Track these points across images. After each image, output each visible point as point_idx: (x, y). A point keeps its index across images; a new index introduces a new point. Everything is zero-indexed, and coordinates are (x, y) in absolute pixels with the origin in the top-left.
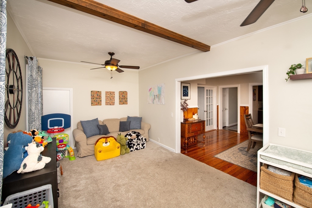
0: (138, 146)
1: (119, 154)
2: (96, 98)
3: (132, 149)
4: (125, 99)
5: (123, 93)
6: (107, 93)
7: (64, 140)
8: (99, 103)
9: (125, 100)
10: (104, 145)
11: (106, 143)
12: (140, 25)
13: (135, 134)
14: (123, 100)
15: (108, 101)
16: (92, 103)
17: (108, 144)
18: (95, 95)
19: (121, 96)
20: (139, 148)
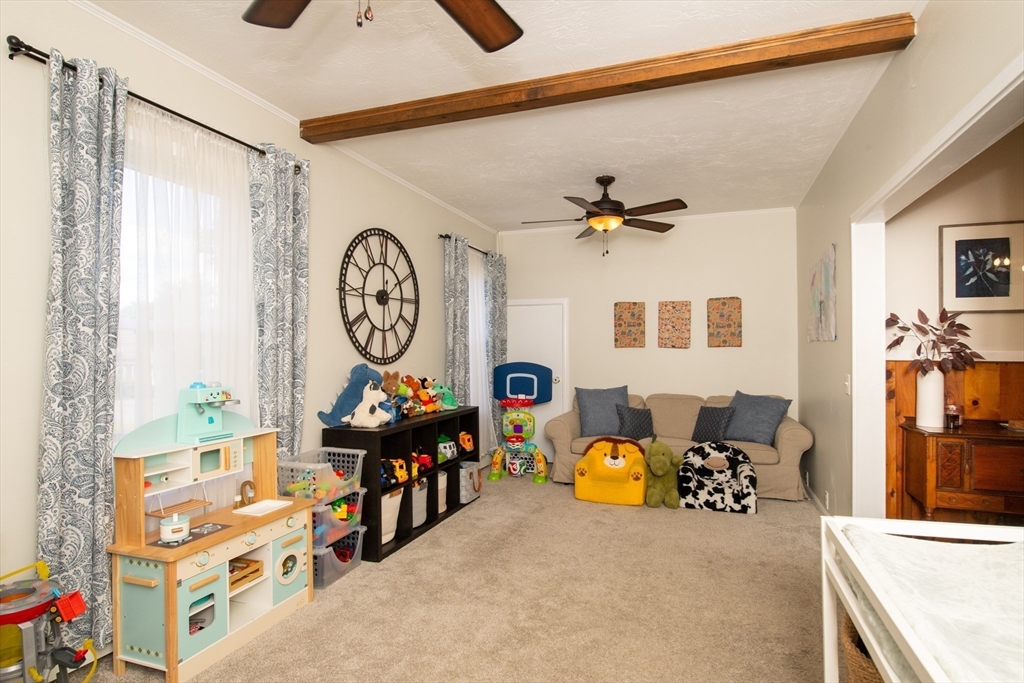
0: (717, 497)
1: (640, 500)
2: (628, 325)
3: (690, 499)
4: (729, 326)
5: (724, 304)
6: (663, 305)
7: (525, 429)
8: (635, 340)
9: (732, 329)
10: (608, 461)
11: (615, 458)
12: (524, 98)
13: (720, 452)
14: (722, 331)
15: (667, 335)
16: (616, 340)
17: (621, 463)
18: (626, 316)
19: (715, 317)
20: (719, 505)
